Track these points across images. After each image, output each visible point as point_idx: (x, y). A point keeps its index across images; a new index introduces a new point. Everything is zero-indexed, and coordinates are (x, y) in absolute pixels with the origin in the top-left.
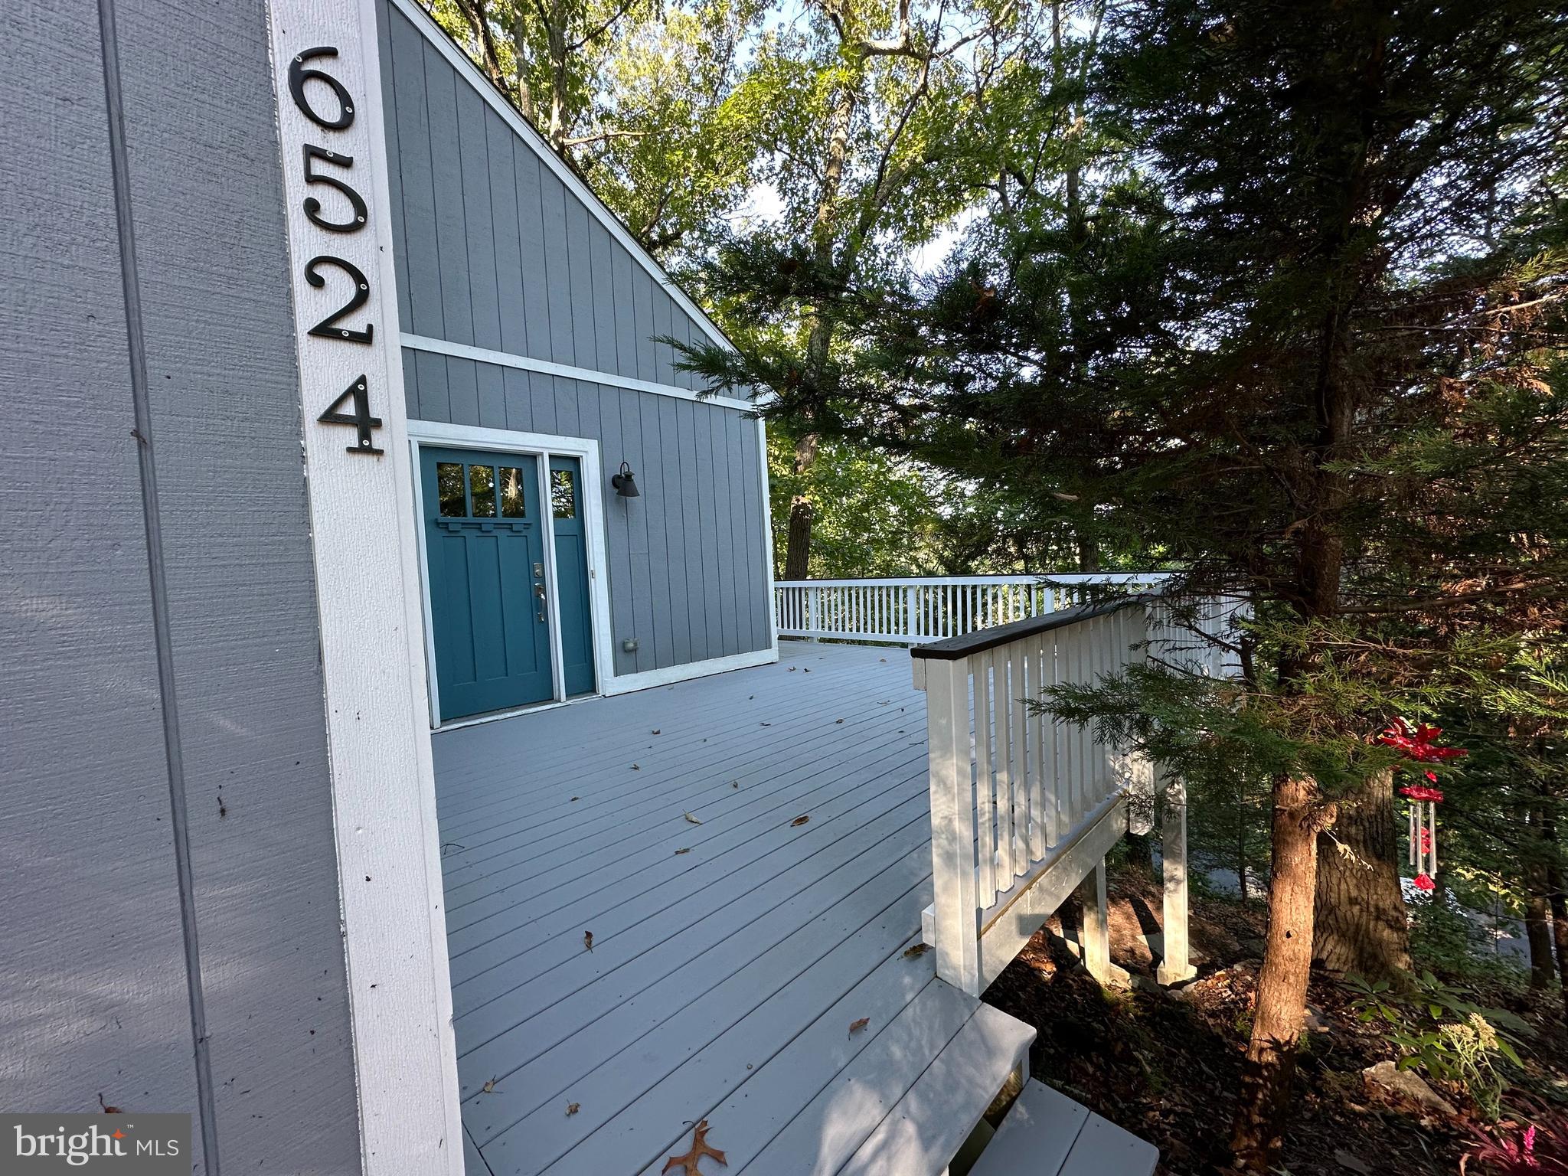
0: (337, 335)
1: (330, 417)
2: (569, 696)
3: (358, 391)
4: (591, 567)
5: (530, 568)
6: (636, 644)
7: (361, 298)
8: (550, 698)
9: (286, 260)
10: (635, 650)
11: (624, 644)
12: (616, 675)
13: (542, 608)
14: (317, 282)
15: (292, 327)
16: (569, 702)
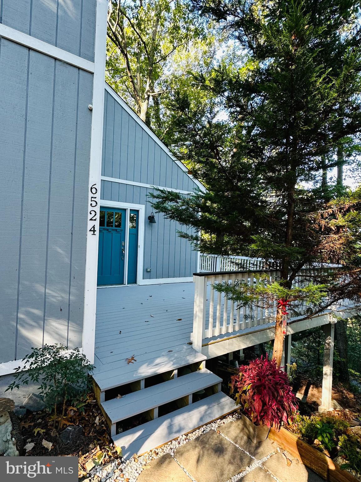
0: (92, 220)
1: (90, 230)
2: (128, 283)
3: (94, 227)
4: (139, 244)
5: (121, 243)
6: (150, 270)
7: (95, 215)
8: (122, 283)
9: (88, 211)
10: (150, 272)
11: (147, 269)
12: (143, 279)
13: (123, 255)
14: (91, 213)
15: (87, 219)
16: (128, 285)
